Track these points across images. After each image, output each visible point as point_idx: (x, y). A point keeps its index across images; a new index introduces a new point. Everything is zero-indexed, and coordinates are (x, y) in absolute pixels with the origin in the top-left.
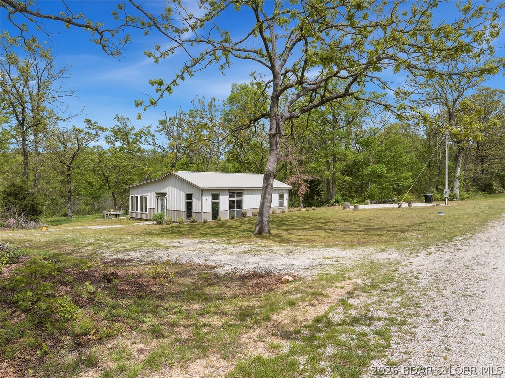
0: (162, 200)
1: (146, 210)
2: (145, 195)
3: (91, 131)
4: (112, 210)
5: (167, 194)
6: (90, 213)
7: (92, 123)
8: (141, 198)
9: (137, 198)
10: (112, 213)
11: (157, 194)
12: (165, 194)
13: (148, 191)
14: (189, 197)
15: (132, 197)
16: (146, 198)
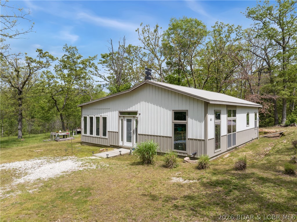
0: (129, 121)
1: (105, 134)
2: (104, 115)
3: (41, 60)
4: (60, 131)
5: (139, 112)
6: (42, 132)
7: (44, 52)
8: (98, 119)
9: (91, 119)
10: (60, 134)
11: (121, 113)
12: (135, 113)
13: (109, 110)
14: (180, 115)
15: (85, 118)
16: (105, 119)
